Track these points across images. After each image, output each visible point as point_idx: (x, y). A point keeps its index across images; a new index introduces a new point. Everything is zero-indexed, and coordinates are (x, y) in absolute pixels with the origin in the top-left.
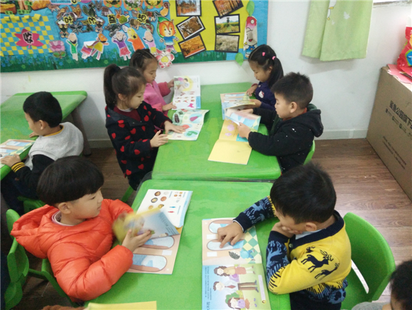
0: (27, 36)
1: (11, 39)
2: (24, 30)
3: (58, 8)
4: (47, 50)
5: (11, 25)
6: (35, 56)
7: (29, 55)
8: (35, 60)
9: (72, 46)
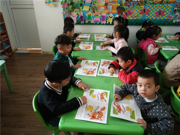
0: (160, 12)
1: (153, 13)
2: (160, 10)
3: (177, 3)
4: (165, 18)
5: (156, 8)
6: (158, 20)
7: (157, 19)
8: (158, 21)
9: (175, 17)
